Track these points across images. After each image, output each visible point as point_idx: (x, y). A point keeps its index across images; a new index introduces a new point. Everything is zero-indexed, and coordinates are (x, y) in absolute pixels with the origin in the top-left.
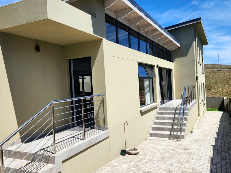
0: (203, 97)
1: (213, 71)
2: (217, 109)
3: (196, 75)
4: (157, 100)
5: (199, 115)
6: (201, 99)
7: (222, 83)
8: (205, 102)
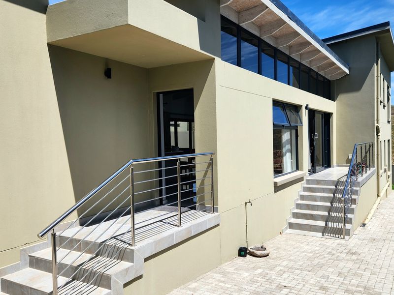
0: (387, 163)
3: (376, 125)
4: (303, 166)
5: (378, 196)
6: (383, 167)
8: (390, 173)
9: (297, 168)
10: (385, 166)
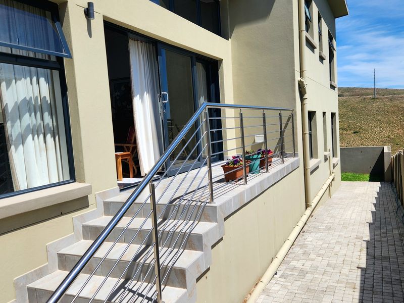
1: (365, 99)
2: (367, 176)
3: (298, 78)
5: (307, 206)
6: (321, 152)
7: (379, 120)
8: (337, 160)
9: (73, 177)
10: (326, 150)
